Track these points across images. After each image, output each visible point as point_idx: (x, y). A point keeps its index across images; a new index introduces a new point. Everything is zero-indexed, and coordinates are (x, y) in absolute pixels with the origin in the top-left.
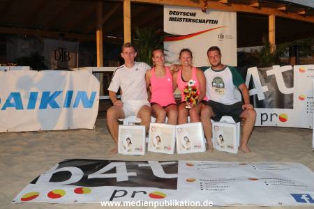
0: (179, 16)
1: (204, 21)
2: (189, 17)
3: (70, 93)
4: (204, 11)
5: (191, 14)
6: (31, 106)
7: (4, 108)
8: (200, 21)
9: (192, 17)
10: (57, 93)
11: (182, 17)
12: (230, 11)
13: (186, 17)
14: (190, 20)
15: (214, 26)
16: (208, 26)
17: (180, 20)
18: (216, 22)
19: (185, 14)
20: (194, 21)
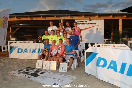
0: (81, 23)
1: (90, 24)
2: (84, 23)
3: (39, 49)
4: (90, 20)
5: (85, 22)
6: (30, 52)
7: (23, 53)
8: (89, 24)
9: (86, 23)
10: (36, 49)
11: (82, 23)
12: (101, 19)
13: (83, 23)
14: (85, 24)
15: (95, 25)
16: (92, 25)
17: (81, 24)
18: (95, 24)
19: (83, 22)
20: (86, 24)
